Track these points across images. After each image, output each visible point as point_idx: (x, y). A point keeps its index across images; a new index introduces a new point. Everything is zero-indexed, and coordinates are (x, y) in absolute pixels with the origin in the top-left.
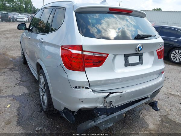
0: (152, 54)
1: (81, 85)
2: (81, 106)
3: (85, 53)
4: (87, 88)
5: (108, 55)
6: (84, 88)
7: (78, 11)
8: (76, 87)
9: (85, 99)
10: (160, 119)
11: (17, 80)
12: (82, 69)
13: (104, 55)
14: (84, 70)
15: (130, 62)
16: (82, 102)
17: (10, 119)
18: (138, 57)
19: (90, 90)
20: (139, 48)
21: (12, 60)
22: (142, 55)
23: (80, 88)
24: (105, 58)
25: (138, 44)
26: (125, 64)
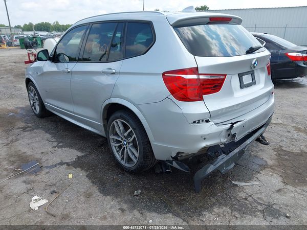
0: (262, 70)
1: (201, 118)
2: (204, 144)
3: (201, 77)
4: (207, 121)
5: (225, 75)
6: (204, 121)
7: (177, 24)
8: (194, 122)
9: (208, 134)
10: (275, 153)
11: (49, 141)
12: (199, 99)
13: (222, 77)
14: (202, 99)
15: (245, 83)
16: (205, 139)
17: (87, 191)
18: (250, 75)
19: (211, 123)
20: (254, 63)
21: (11, 114)
22: (254, 73)
23: (199, 122)
24: (223, 80)
25: (253, 59)
26: (241, 86)
